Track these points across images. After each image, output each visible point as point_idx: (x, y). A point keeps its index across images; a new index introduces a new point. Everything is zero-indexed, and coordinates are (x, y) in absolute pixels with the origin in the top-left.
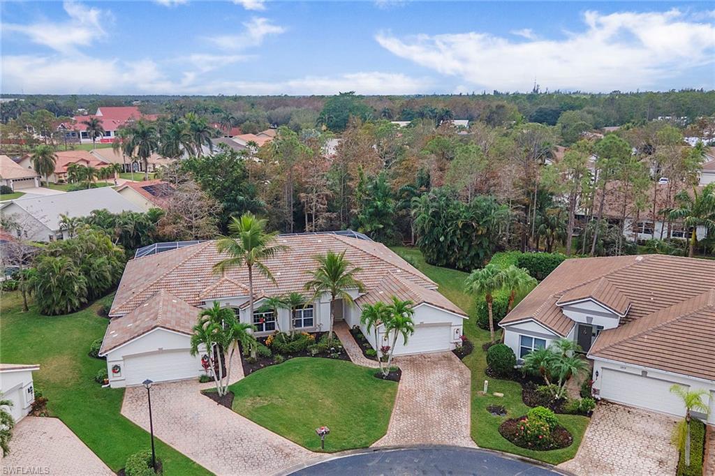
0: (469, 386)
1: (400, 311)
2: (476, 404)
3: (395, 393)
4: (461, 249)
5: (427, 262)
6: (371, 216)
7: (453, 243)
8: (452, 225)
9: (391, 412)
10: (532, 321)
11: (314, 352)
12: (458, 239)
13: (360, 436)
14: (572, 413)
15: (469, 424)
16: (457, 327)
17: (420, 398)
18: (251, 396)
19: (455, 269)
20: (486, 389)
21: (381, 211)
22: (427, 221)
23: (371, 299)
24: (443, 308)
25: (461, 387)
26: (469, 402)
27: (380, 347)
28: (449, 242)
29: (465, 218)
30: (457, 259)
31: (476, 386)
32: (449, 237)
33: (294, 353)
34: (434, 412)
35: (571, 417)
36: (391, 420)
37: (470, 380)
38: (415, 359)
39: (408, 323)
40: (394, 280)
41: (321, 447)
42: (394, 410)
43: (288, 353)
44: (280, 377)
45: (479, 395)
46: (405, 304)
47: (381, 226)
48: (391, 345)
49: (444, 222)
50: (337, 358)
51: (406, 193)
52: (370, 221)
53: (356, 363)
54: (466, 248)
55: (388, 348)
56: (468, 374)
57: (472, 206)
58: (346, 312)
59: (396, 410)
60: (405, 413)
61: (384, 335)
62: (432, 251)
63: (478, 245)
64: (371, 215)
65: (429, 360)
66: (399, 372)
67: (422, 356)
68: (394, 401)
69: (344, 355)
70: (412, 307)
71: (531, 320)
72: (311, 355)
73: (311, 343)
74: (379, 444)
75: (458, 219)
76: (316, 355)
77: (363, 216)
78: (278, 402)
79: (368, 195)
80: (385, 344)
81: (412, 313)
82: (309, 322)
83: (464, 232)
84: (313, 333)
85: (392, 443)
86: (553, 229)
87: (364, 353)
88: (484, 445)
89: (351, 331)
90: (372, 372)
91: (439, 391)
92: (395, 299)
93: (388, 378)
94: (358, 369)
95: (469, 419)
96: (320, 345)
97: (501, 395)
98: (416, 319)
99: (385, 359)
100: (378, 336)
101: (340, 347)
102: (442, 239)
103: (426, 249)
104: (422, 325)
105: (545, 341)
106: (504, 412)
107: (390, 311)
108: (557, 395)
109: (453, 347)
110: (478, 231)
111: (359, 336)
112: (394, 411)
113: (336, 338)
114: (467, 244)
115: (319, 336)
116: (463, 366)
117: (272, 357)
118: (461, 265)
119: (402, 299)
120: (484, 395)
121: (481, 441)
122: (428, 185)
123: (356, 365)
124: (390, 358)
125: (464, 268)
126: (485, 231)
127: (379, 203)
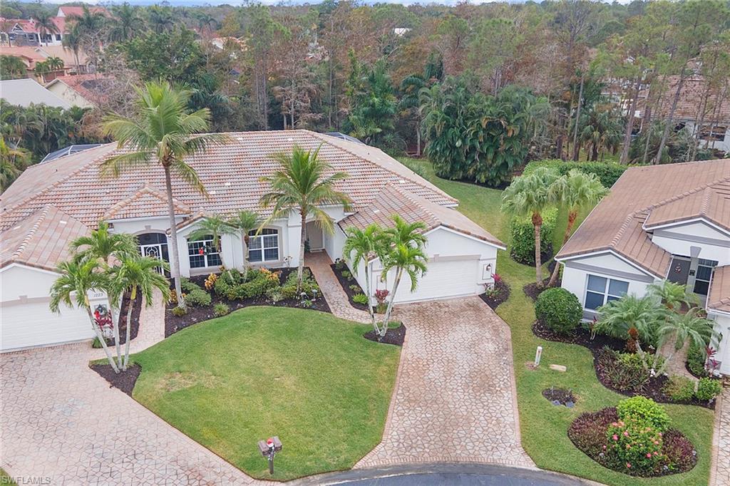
0: (510, 352)
1: (405, 238)
2: (524, 385)
3: (396, 366)
4: (483, 156)
5: (437, 175)
6: (366, 117)
7: (473, 148)
8: (472, 124)
9: (390, 399)
10: (610, 253)
11: (276, 298)
12: (480, 143)
13: (337, 447)
14: (684, 402)
15: (517, 422)
16: (488, 262)
17: (435, 373)
18: (167, 371)
19: (475, 184)
20: (538, 359)
21: (379, 110)
22: (439, 120)
23: (362, 220)
24: (469, 234)
25: (499, 354)
26: (513, 382)
27: (373, 292)
28: (468, 148)
29: (492, 114)
30: (477, 171)
31: (522, 355)
32: (468, 141)
33: (246, 300)
34: (458, 399)
35: (682, 408)
36: (390, 415)
37: (510, 343)
38: (426, 309)
39: (417, 257)
40: (396, 194)
41: (268, 471)
42: (395, 395)
43: (237, 300)
44: (220, 339)
45: (527, 369)
46: (413, 227)
47: (379, 130)
48: (390, 289)
49: (462, 121)
50: (310, 308)
51: (412, 86)
52: (365, 123)
53: (338, 315)
54: (490, 156)
55: (386, 293)
56: (506, 332)
57: (500, 98)
58: (326, 239)
59: (397, 398)
60: (412, 401)
61: (380, 273)
62: (446, 161)
63: (505, 151)
64: (366, 115)
65: (447, 309)
66: (402, 329)
67: (436, 304)
68: (395, 380)
69: (320, 302)
70: (422, 233)
71: (609, 251)
72: (272, 302)
73: (273, 285)
74: (369, 461)
75: (480, 116)
76: (279, 303)
77: (355, 117)
78: (209, 382)
79: (362, 90)
80: (382, 287)
81: (424, 241)
82: (272, 254)
83: (488, 134)
84: (277, 270)
85: (392, 461)
86: (601, 131)
87: (350, 300)
88: (547, 464)
89: (333, 266)
90: (361, 329)
91: (464, 361)
92: (397, 220)
93: (386, 340)
94: (340, 325)
95: (516, 412)
96: (287, 288)
97: (562, 368)
98: (429, 250)
99: (380, 309)
100: (370, 275)
101: (314, 291)
102: (458, 144)
103: (437, 157)
104: (437, 259)
105: (628, 283)
106: (572, 399)
107: (389, 239)
108: (653, 372)
109: (481, 290)
110: (507, 132)
111: (345, 273)
112: (394, 397)
113: (311, 276)
114: (492, 150)
115: (286, 273)
116: (497, 320)
117: (211, 307)
118: (483, 177)
119: (407, 220)
120: (535, 368)
121: (542, 455)
122: (440, 76)
123: (337, 319)
124: (389, 309)
125: (486, 182)
126: (517, 132)
127: (376, 99)
